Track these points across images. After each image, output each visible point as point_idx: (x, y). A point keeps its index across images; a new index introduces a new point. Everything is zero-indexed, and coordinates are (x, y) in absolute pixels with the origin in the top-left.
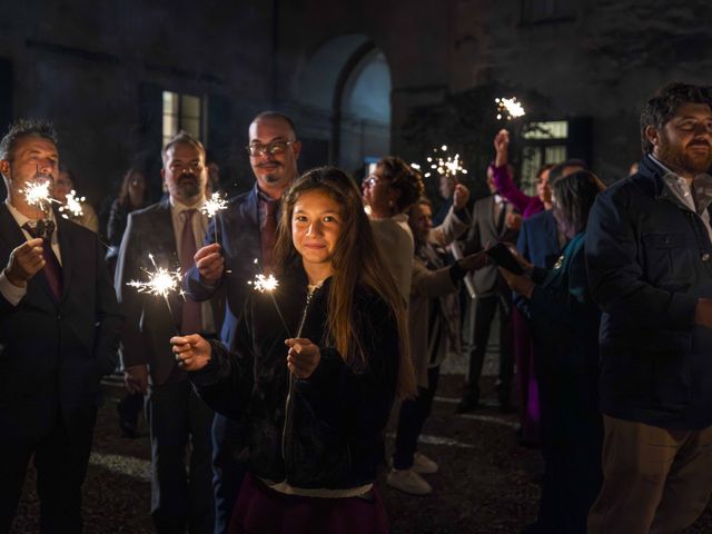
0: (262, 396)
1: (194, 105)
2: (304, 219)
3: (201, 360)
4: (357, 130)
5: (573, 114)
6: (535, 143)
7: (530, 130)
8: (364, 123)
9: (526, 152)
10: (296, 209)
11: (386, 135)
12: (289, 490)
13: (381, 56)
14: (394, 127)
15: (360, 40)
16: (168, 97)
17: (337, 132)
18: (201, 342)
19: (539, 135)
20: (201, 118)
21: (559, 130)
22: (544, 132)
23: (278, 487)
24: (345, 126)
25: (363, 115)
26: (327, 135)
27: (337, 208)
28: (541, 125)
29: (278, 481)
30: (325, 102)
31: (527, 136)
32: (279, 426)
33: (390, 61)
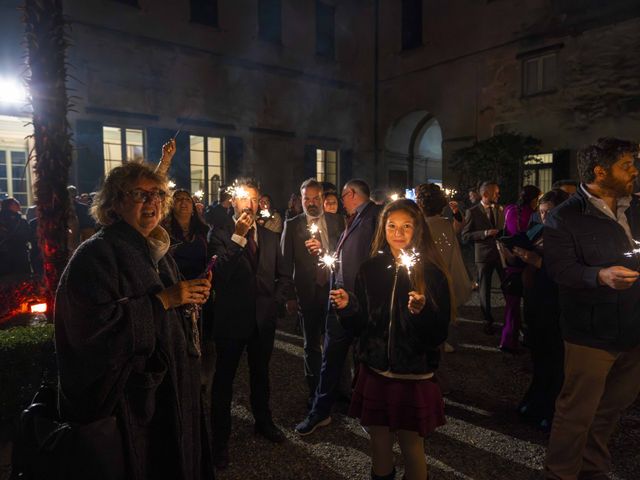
0: (375, 324)
1: (333, 155)
2: (393, 226)
3: (344, 303)
4: (423, 164)
5: (556, 149)
6: (531, 167)
7: (528, 159)
8: (427, 160)
9: (526, 173)
10: (388, 221)
11: (440, 166)
12: (390, 375)
13: (436, 122)
14: (444, 161)
15: (425, 114)
16: (319, 152)
17: (411, 167)
18: (344, 294)
19: (534, 162)
20: (336, 162)
21: (547, 158)
22: (537, 160)
23: (385, 374)
24: (416, 162)
25: (426, 156)
26: (406, 168)
27: (412, 220)
28: (535, 156)
29: (384, 370)
30: (404, 150)
31: (526, 163)
32: (386, 340)
33: (441, 124)
